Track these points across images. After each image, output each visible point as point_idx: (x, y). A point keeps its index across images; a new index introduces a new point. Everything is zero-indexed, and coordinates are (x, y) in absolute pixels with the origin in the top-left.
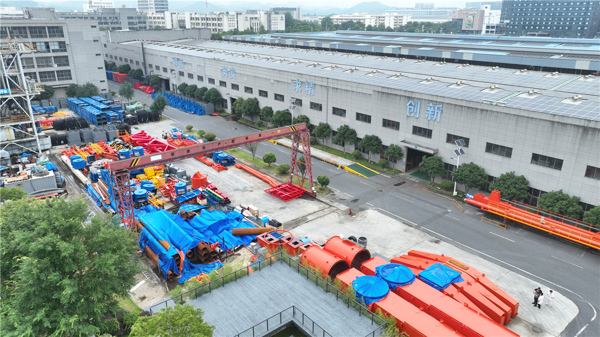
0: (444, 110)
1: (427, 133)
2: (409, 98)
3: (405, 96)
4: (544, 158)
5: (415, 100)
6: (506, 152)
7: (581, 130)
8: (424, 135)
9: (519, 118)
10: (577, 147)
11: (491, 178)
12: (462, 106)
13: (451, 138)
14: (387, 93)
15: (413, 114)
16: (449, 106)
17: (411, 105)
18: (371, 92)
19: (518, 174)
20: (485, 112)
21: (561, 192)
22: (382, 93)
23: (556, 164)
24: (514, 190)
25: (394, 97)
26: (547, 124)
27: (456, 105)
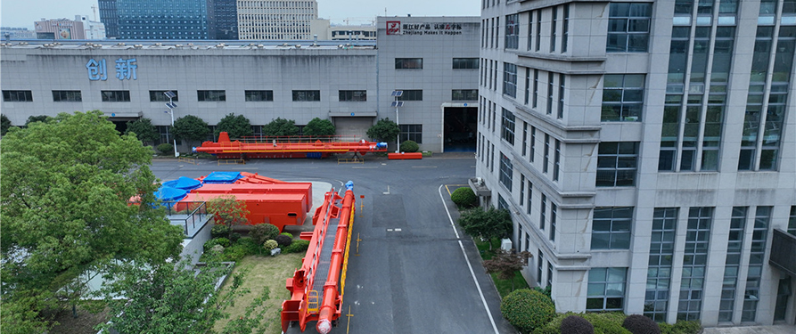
0: (139, 64)
1: (123, 96)
2: (87, 57)
3: (82, 56)
4: (255, 92)
5: (98, 58)
6: (220, 96)
7: (279, 59)
8: (120, 99)
9: (225, 59)
10: (280, 75)
11: (211, 127)
12: (160, 56)
13: (154, 96)
14: (52, 56)
15: (98, 77)
16: (145, 58)
17: (92, 65)
18: (24, 58)
19: (237, 115)
20: (187, 58)
21: (279, 119)
22: (42, 56)
23: (267, 96)
24: (239, 128)
25: (64, 58)
26: (251, 59)
27: (152, 56)
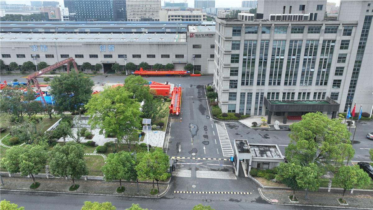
0: (115, 47)
1: (111, 56)
2: (100, 44)
3: (98, 44)
4: (150, 55)
5: (103, 45)
6: (139, 56)
7: (157, 45)
8: (109, 57)
9: (141, 45)
10: (157, 50)
11: (137, 66)
12: (121, 44)
13: (120, 56)
14: (89, 44)
15: (103, 50)
16: (117, 45)
17: (101, 47)
18: (81, 45)
19: (144, 62)
20: (129, 45)
21: (157, 64)
22: (87, 44)
23: (154, 56)
24: (146, 66)
25: (93, 45)
26: (149, 45)
27: (119, 44)
